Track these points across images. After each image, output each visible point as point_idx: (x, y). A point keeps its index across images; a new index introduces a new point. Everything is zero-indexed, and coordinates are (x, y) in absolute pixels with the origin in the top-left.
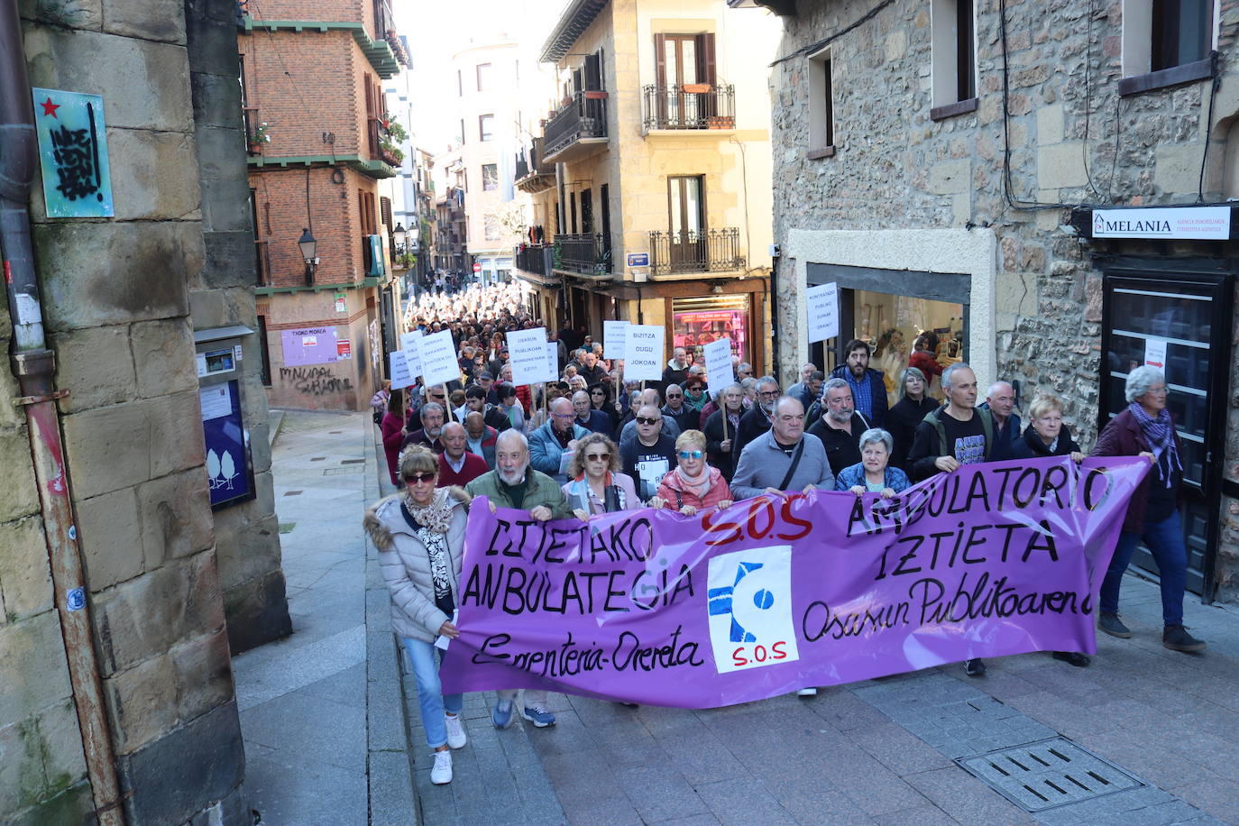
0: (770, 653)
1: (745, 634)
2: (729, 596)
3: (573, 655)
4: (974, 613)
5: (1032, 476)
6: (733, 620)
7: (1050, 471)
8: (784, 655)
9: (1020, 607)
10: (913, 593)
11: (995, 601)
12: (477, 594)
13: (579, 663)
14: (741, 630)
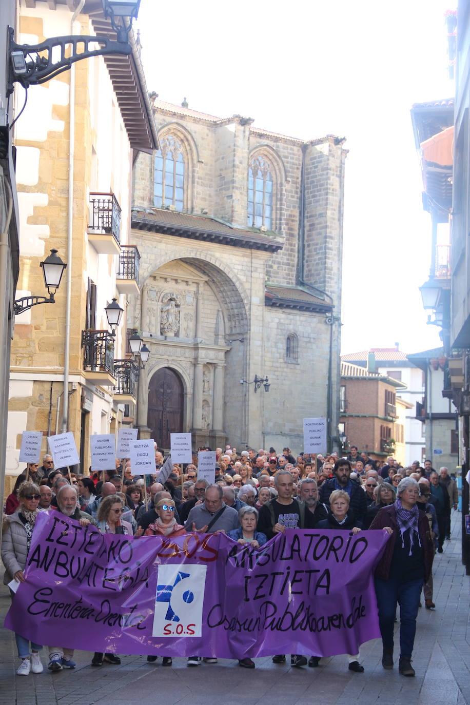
0: (185, 630)
1: (174, 616)
2: (170, 592)
3: (79, 608)
4: (295, 627)
5: (325, 540)
6: (170, 607)
7: (335, 538)
8: (193, 632)
12: (38, 561)
13: (79, 613)
14: (173, 613)
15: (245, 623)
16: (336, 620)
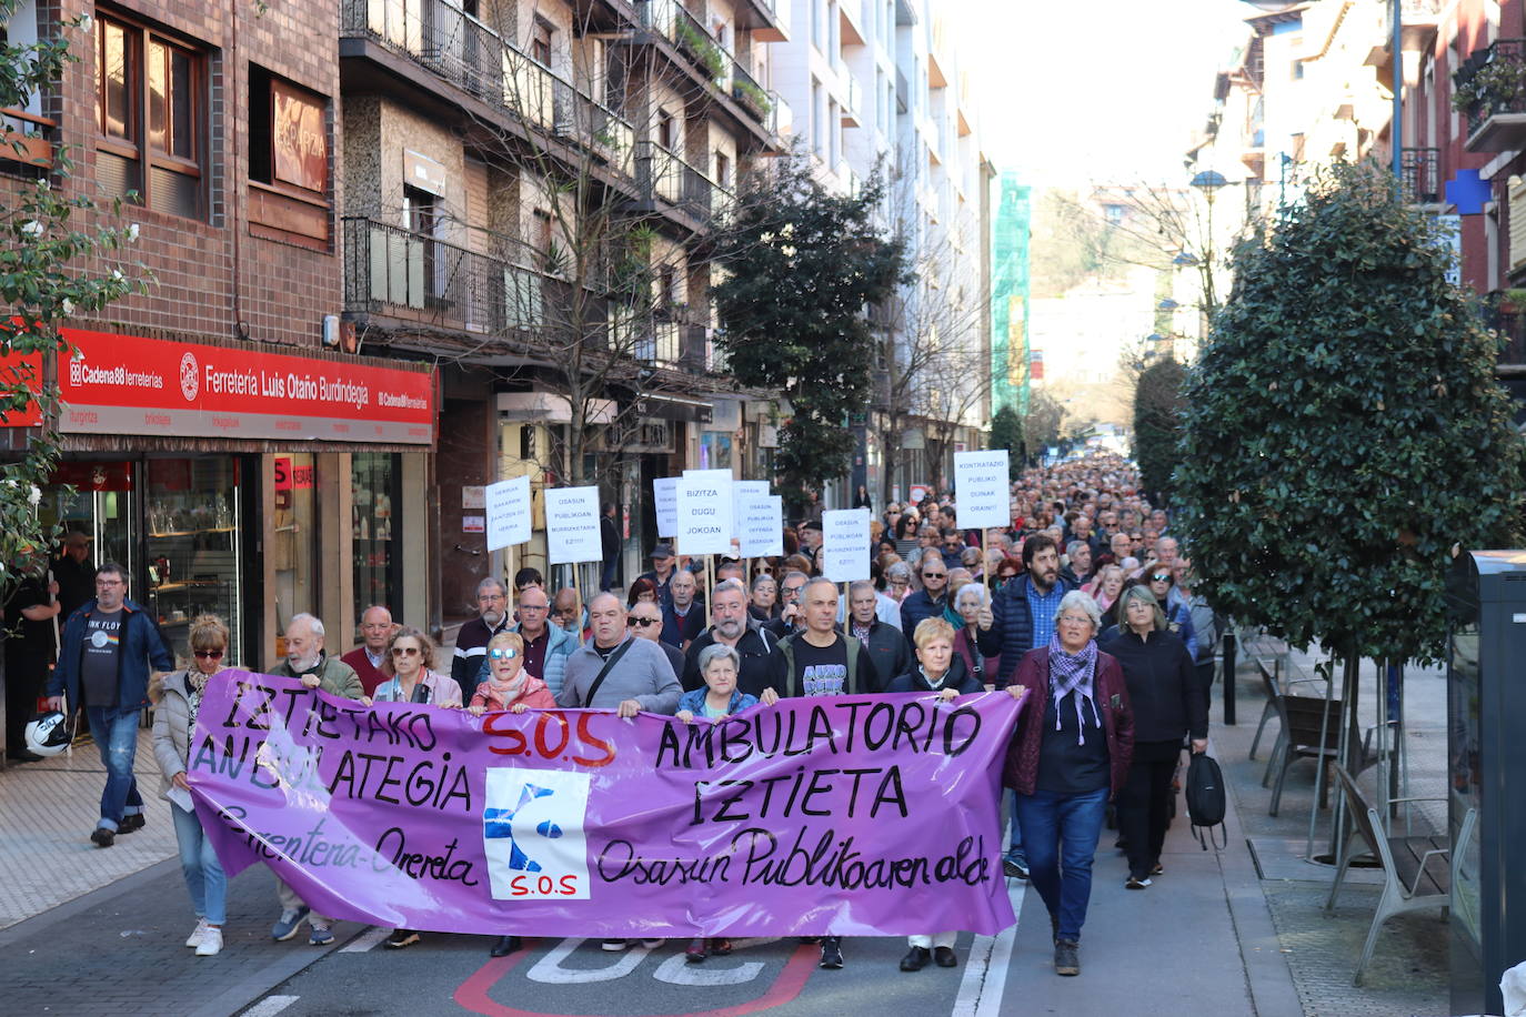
0: (557, 885)
1: (527, 862)
4: (812, 879)
5: (885, 711)
6: (514, 846)
7: (907, 707)
8: (573, 891)
9: (867, 878)
11: (839, 869)
12: (212, 762)
14: (524, 858)
15: (693, 867)
16: (906, 869)
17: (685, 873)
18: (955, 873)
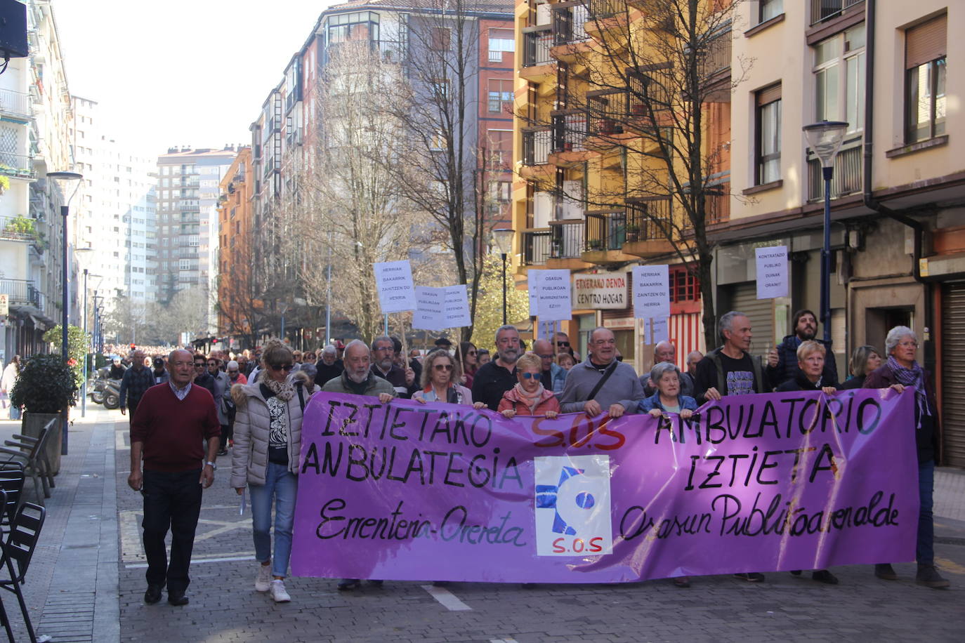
0: (587, 545)
1: (566, 528)
2: (554, 494)
3: (403, 524)
4: (767, 530)
5: (813, 406)
6: (557, 516)
7: (829, 402)
8: (600, 549)
9: (809, 526)
10: (715, 506)
11: (786, 520)
12: (316, 465)
13: (408, 531)
14: (563, 524)
15: (685, 523)
16: (840, 517)
17: (680, 526)
18: (866, 519)
